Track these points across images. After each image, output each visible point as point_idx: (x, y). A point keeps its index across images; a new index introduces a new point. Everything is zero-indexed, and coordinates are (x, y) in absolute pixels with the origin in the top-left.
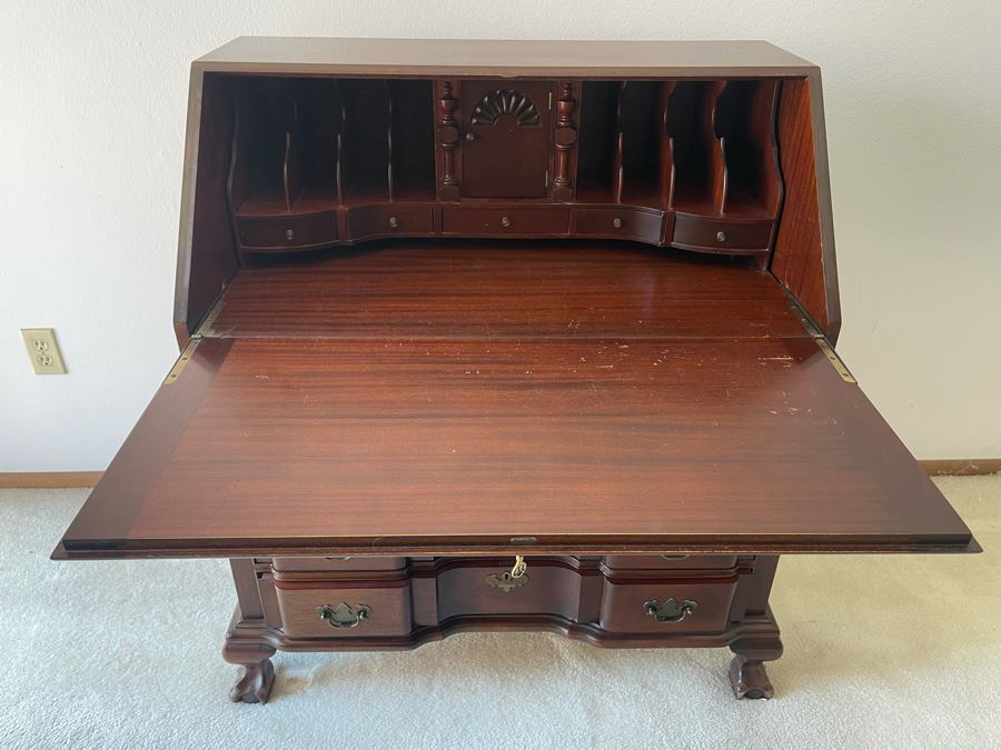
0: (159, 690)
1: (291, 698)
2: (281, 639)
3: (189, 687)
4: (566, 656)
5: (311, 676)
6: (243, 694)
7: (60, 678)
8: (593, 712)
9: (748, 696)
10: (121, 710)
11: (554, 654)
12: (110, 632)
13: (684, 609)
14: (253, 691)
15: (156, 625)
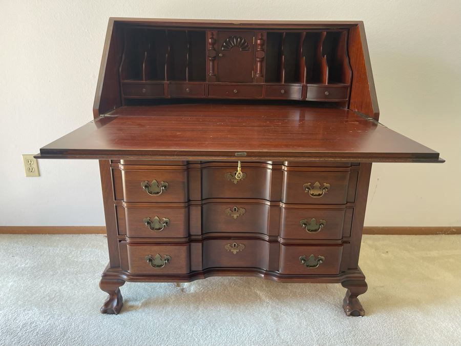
0: (67, 308)
1: (130, 312)
2: (127, 275)
3: (81, 307)
4: (264, 297)
5: (140, 304)
6: (107, 310)
7: (20, 303)
8: (277, 319)
9: (353, 314)
10: (48, 315)
11: (257, 297)
12: (46, 286)
13: (319, 261)
14: (112, 307)
15: (68, 283)
